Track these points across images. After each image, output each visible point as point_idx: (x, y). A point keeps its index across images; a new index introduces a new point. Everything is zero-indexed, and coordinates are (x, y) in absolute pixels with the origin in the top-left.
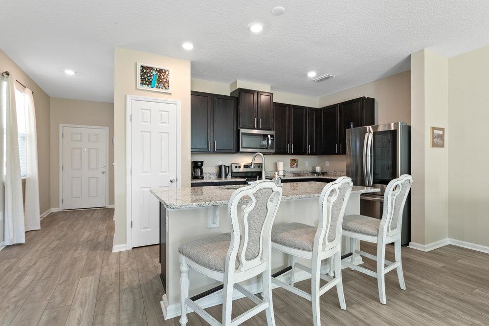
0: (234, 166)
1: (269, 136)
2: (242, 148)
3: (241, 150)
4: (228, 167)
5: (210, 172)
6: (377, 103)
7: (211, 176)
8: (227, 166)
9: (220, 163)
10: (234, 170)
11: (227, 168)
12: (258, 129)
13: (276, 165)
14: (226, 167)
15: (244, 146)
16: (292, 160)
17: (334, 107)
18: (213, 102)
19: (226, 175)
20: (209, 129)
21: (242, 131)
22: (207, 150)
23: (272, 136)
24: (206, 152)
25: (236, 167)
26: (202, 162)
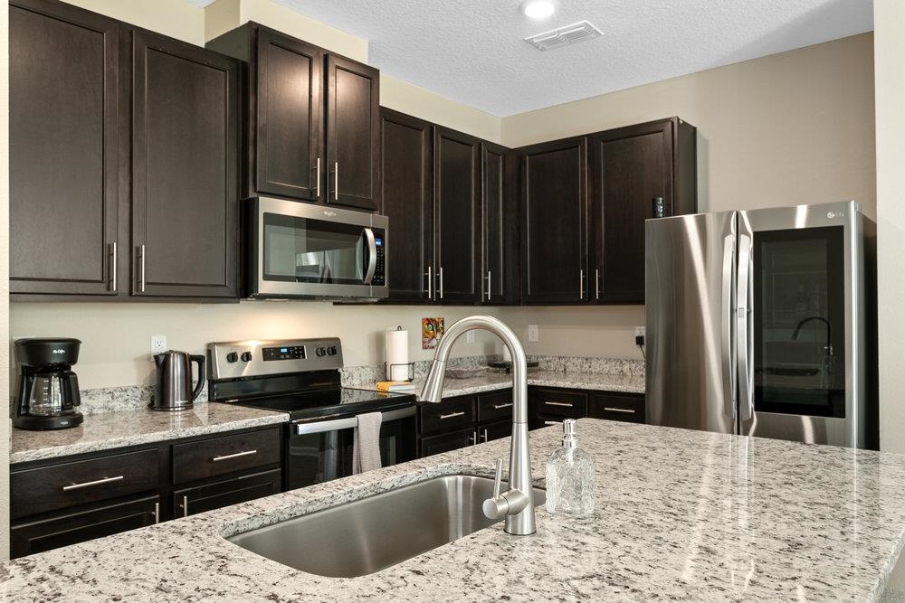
0: (220, 356)
1: (370, 234)
2: (267, 278)
3: (265, 287)
4: (199, 359)
5: (111, 385)
6: (706, 142)
7: (118, 405)
8: (193, 358)
9: (160, 345)
10: (224, 370)
11: (195, 365)
12: (327, 201)
13: (379, 342)
14: (187, 359)
15: (273, 271)
16: (429, 321)
17: (568, 146)
18: (126, 59)
19: (190, 396)
20: (109, 183)
21: (267, 205)
22: (101, 289)
23: (379, 234)
24: (98, 292)
25: (232, 358)
26: (72, 347)
